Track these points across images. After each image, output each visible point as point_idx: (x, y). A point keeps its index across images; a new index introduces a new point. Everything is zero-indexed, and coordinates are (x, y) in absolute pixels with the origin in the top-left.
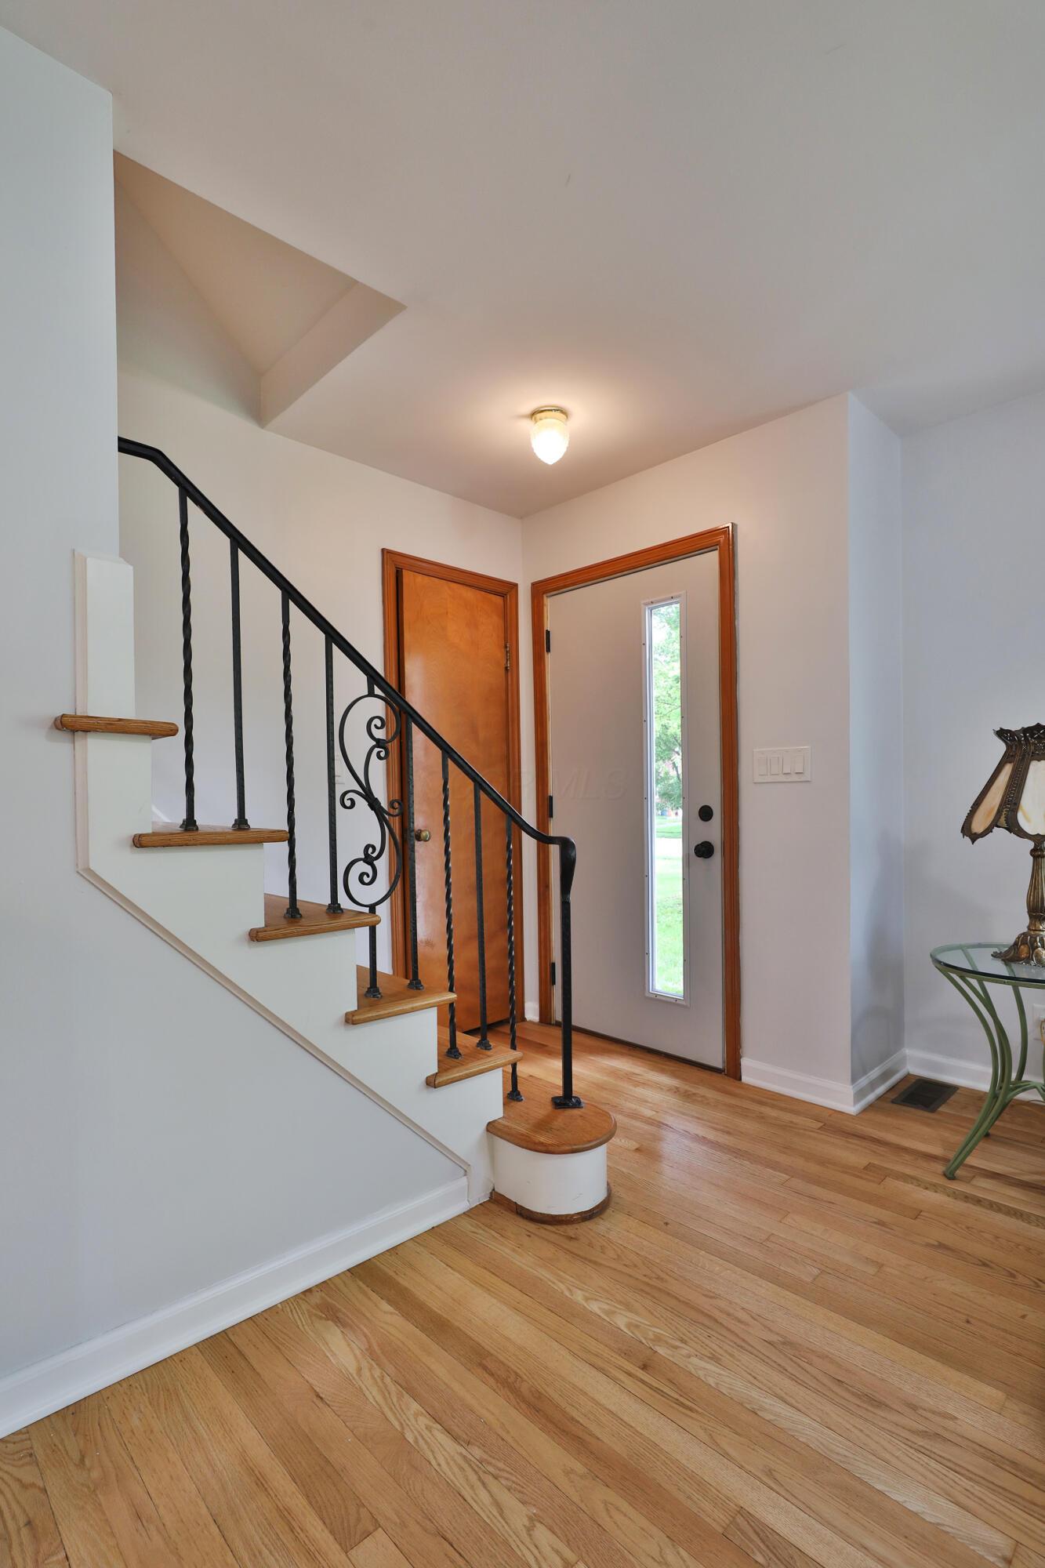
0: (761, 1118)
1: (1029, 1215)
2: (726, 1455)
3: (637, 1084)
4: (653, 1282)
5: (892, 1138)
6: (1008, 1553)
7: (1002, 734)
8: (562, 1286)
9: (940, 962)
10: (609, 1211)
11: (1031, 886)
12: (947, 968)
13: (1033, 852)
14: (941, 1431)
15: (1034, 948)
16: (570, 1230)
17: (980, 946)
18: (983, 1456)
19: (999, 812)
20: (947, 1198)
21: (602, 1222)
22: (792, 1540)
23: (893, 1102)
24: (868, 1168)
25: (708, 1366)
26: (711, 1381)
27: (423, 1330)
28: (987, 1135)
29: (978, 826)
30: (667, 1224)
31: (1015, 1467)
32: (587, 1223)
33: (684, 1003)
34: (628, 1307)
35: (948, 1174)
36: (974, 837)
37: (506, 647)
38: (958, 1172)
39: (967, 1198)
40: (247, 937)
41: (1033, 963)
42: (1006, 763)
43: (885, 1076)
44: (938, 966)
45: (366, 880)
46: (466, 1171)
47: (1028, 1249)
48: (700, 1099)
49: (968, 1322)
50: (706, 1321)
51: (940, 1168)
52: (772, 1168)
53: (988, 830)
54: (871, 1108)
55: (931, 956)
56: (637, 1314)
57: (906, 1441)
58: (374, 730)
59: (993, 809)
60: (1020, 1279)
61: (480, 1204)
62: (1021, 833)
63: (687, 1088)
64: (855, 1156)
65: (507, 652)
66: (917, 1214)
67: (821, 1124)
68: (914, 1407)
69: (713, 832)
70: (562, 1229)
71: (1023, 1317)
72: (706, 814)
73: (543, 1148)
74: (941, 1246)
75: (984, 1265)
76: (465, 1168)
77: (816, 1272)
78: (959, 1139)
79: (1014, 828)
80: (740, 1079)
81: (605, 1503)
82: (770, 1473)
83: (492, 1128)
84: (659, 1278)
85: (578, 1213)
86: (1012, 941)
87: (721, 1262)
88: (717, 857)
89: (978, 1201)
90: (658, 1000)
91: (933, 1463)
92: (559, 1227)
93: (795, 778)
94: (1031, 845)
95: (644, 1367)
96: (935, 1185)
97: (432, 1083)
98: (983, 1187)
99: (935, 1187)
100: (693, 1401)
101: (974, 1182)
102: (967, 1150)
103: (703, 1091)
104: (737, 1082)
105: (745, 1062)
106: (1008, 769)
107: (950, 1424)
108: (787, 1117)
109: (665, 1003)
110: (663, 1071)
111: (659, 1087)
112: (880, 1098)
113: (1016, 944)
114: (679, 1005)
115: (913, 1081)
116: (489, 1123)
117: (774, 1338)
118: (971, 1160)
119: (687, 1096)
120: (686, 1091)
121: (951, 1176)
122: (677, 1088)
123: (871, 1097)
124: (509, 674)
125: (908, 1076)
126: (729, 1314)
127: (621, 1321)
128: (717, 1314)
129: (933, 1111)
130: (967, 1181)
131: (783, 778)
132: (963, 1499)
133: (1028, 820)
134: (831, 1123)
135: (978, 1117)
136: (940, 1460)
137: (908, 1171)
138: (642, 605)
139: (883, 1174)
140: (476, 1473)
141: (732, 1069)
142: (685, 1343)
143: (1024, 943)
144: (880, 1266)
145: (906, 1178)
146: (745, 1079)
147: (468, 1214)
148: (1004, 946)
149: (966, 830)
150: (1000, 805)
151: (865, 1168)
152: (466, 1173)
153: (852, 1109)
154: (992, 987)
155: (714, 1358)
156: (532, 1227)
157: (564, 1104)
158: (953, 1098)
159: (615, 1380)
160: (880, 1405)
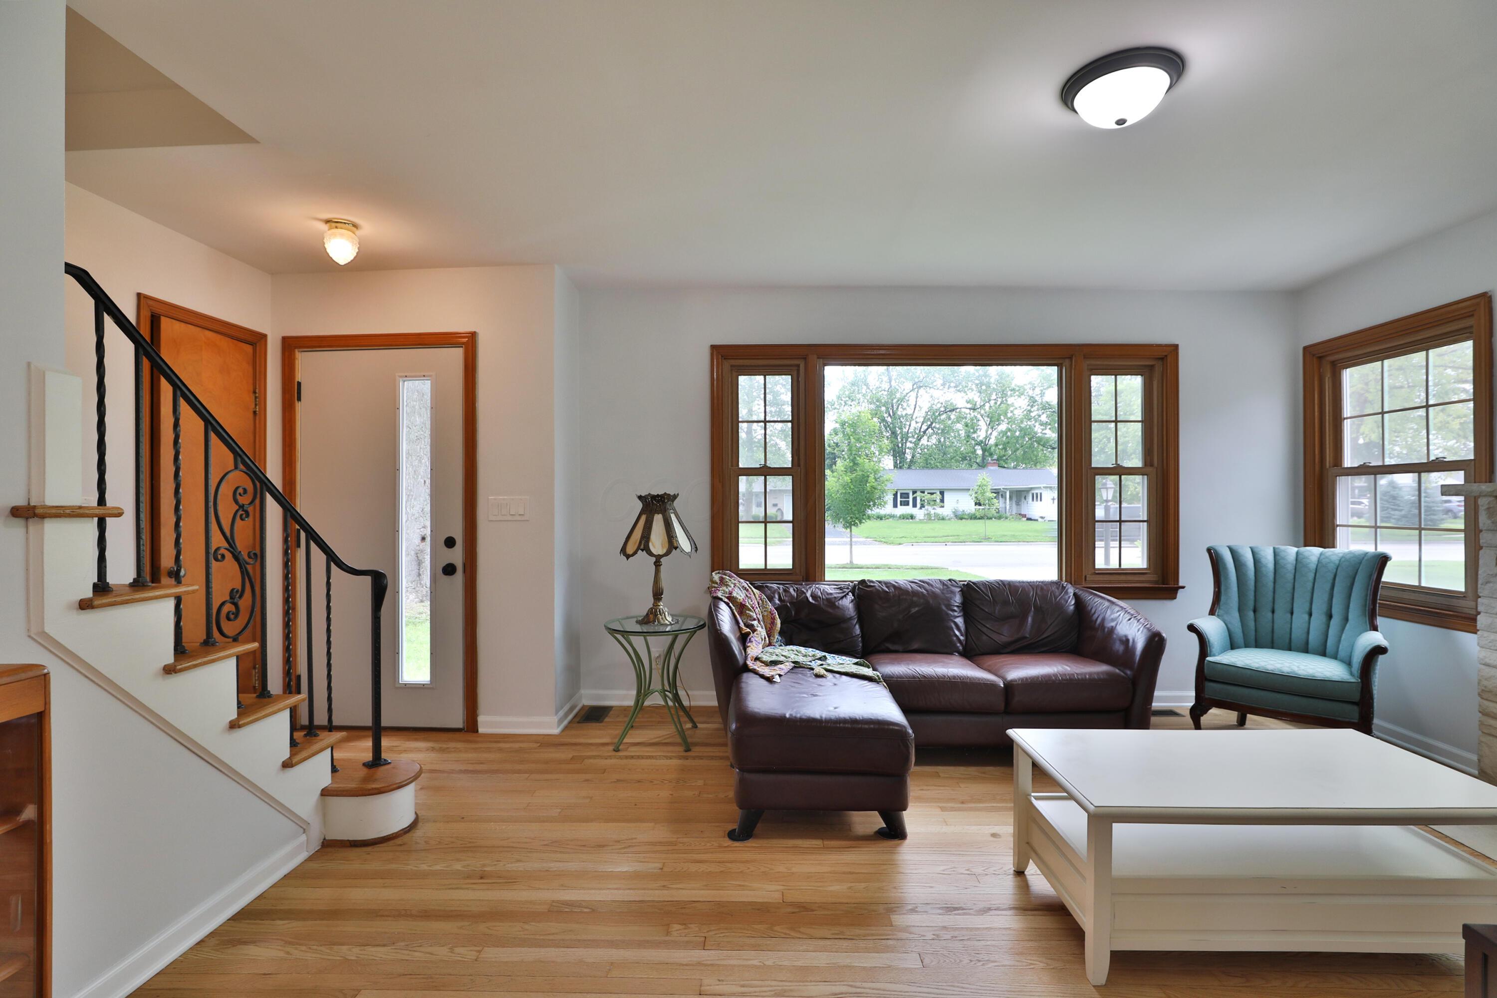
0: (500, 750)
1: (656, 756)
2: (540, 889)
3: (401, 752)
4: (468, 845)
5: (582, 740)
6: (661, 867)
7: (640, 498)
8: (410, 867)
9: (610, 629)
10: (420, 824)
11: (654, 581)
12: (613, 632)
13: (655, 563)
14: (630, 844)
15: (656, 615)
16: (398, 841)
17: (628, 618)
18: (649, 845)
19: (640, 542)
20: (617, 760)
21: (418, 831)
22: (579, 899)
23: (579, 722)
24: (573, 758)
25: (517, 865)
26: (521, 869)
27: (322, 919)
28: (632, 727)
29: (630, 550)
30: (463, 818)
31: (661, 843)
32: (407, 834)
33: (431, 686)
34: (458, 860)
35: (616, 749)
36: (628, 557)
37: (255, 392)
38: (620, 747)
39: (627, 757)
40: (162, 671)
41: (656, 623)
42: (642, 514)
43: (571, 709)
44: (610, 631)
45: (232, 617)
46: (304, 830)
47: (657, 770)
48: (453, 750)
49: (636, 805)
50: (509, 849)
51: (611, 748)
52: (518, 773)
53: (635, 553)
54: (566, 728)
55: (605, 626)
56: (465, 860)
57: (618, 853)
58: (238, 497)
59: (636, 541)
60: (655, 782)
61: (316, 852)
62: (650, 553)
63: (440, 745)
64: (565, 754)
65: (256, 398)
66: (604, 771)
67: (539, 744)
68: (619, 842)
69: (456, 556)
70: (391, 843)
71: (658, 795)
72: (450, 542)
73: (376, 791)
74: (618, 781)
75: (639, 782)
76: (305, 827)
77: (559, 810)
78: (618, 731)
79: (647, 550)
80: (477, 731)
81: (487, 927)
82: (562, 885)
83: (326, 793)
84: (470, 842)
85: (401, 830)
86: (645, 613)
87: (505, 823)
88: (459, 576)
89: (632, 757)
90: (408, 688)
91: (630, 855)
92: (388, 843)
93: (519, 518)
94: (654, 559)
95: (481, 878)
96: (610, 756)
97: (287, 765)
98: (633, 751)
99: (610, 757)
100: (515, 879)
101: (629, 749)
102: (624, 735)
103: (452, 745)
104: (475, 735)
105: (481, 719)
106: (644, 518)
107: (634, 841)
108: (517, 746)
109: (415, 688)
110: (416, 740)
111: (419, 750)
112: (570, 722)
113: (647, 614)
114: (426, 688)
115: (587, 709)
116: (323, 790)
117: (546, 843)
118: (625, 740)
119: (442, 750)
120: (441, 748)
121: (617, 750)
122: (432, 747)
123: (566, 722)
124: (257, 418)
125: (584, 707)
126: (519, 843)
127: (458, 866)
128: (514, 845)
129: (602, 722)
130: (626, 750)
131: (510, 518)
132: (643, 860)
133: (654, 547)
134: (545, 742)
135: (627, 719)
136: (633, 853)
137: (594, 753)
138: (397, 378)
139: (583, 759)
140: (407, 950)
141: (471, 725)
142: (500, 861)
143: (651, 613)
144: (591, 798)
145: (594, 757)
146: (481, 730)
147: (310, 859)
148: (640, 616)
149: (623, 551)
150: (641, 539)
151: (571, 759)
152: (304, 831)
153: (556, 731)
154: (634, 639)
155: (519, 861)
156: (369, 849)
157: (377, 764)
158: (611, 713)
159: (467, 889)
160: (604, 846)
